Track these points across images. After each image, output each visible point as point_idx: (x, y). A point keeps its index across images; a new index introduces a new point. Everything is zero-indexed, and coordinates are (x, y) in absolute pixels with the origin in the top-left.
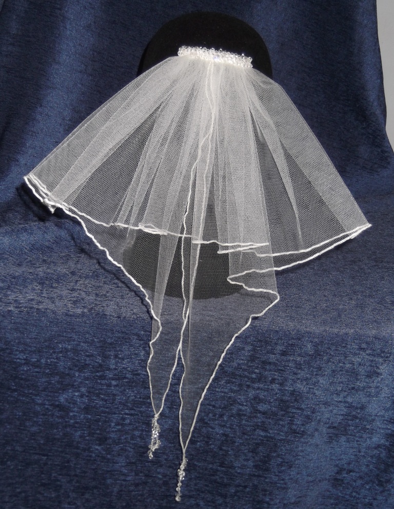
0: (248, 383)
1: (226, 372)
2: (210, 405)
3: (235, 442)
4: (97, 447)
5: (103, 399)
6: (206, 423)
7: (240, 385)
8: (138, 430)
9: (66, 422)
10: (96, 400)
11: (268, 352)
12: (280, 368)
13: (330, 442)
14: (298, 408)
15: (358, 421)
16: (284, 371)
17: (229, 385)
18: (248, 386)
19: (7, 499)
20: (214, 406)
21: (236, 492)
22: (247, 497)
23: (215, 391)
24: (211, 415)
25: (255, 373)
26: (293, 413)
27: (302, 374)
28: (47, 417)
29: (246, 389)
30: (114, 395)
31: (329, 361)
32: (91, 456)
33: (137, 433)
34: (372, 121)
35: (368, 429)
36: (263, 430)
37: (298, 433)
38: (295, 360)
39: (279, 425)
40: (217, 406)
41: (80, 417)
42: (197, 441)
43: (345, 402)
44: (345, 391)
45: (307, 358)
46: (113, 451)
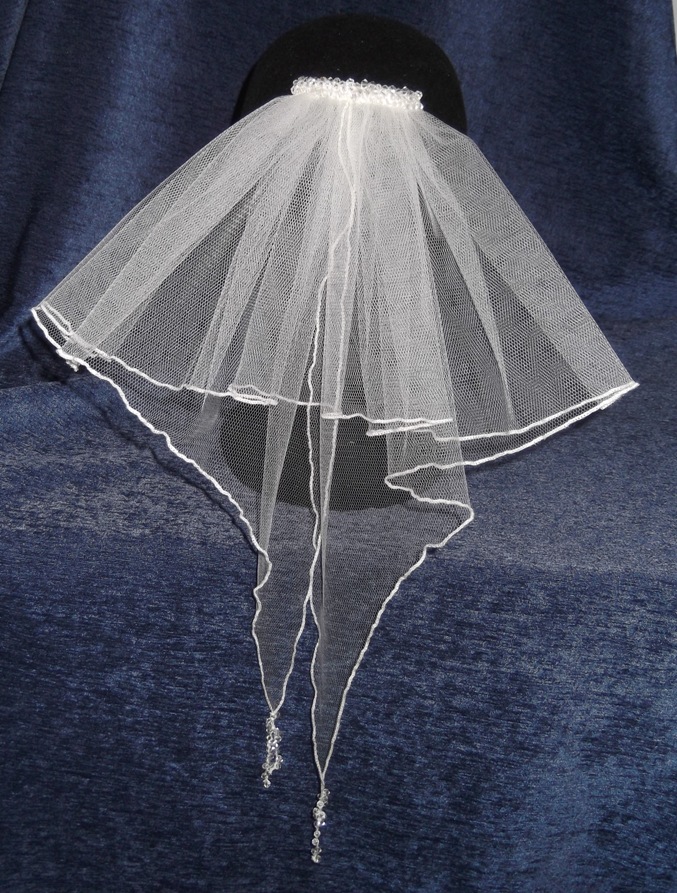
0: (433, 660)
1: (394, 640)
2: (368, 697)
3: (415, 762)
4: (173, 765)
5: (179, 684)
6: (362, 728)
7: (419, 663)
8: (244, 738)
9: (119, 720)
10: (168, 684)
11: (467, 607)
12: (489, 633)
13: (589, 766)
14: (525, 706)
15: (637, 729)
16: (497, 639)
17: (398, 662)
18: (434, 665)
19: (24, 849)
20: (374, 699)
21: (420, 849)
22: (440, 859)
23: (376, 672)
24: (369, 714)
25: (445, 642)
26: (517, 713)
27: (529, 644)
28: (85, 711)
29: (429, 669)
30: (200, 676)
31: (578, 622)
32: (164, 780)
33: (240, 742)
34: (668, 187)
35: (657, 744)
36: (463, 742)
37: (528, 749)
38: (516, 621)
39: (492, 733)
40: (381, 697)
41: (142, 713)
42: (348, 758)
43: (612, 695)
44: (611, 676)
45: (538, 617)
46: (200, 773)
